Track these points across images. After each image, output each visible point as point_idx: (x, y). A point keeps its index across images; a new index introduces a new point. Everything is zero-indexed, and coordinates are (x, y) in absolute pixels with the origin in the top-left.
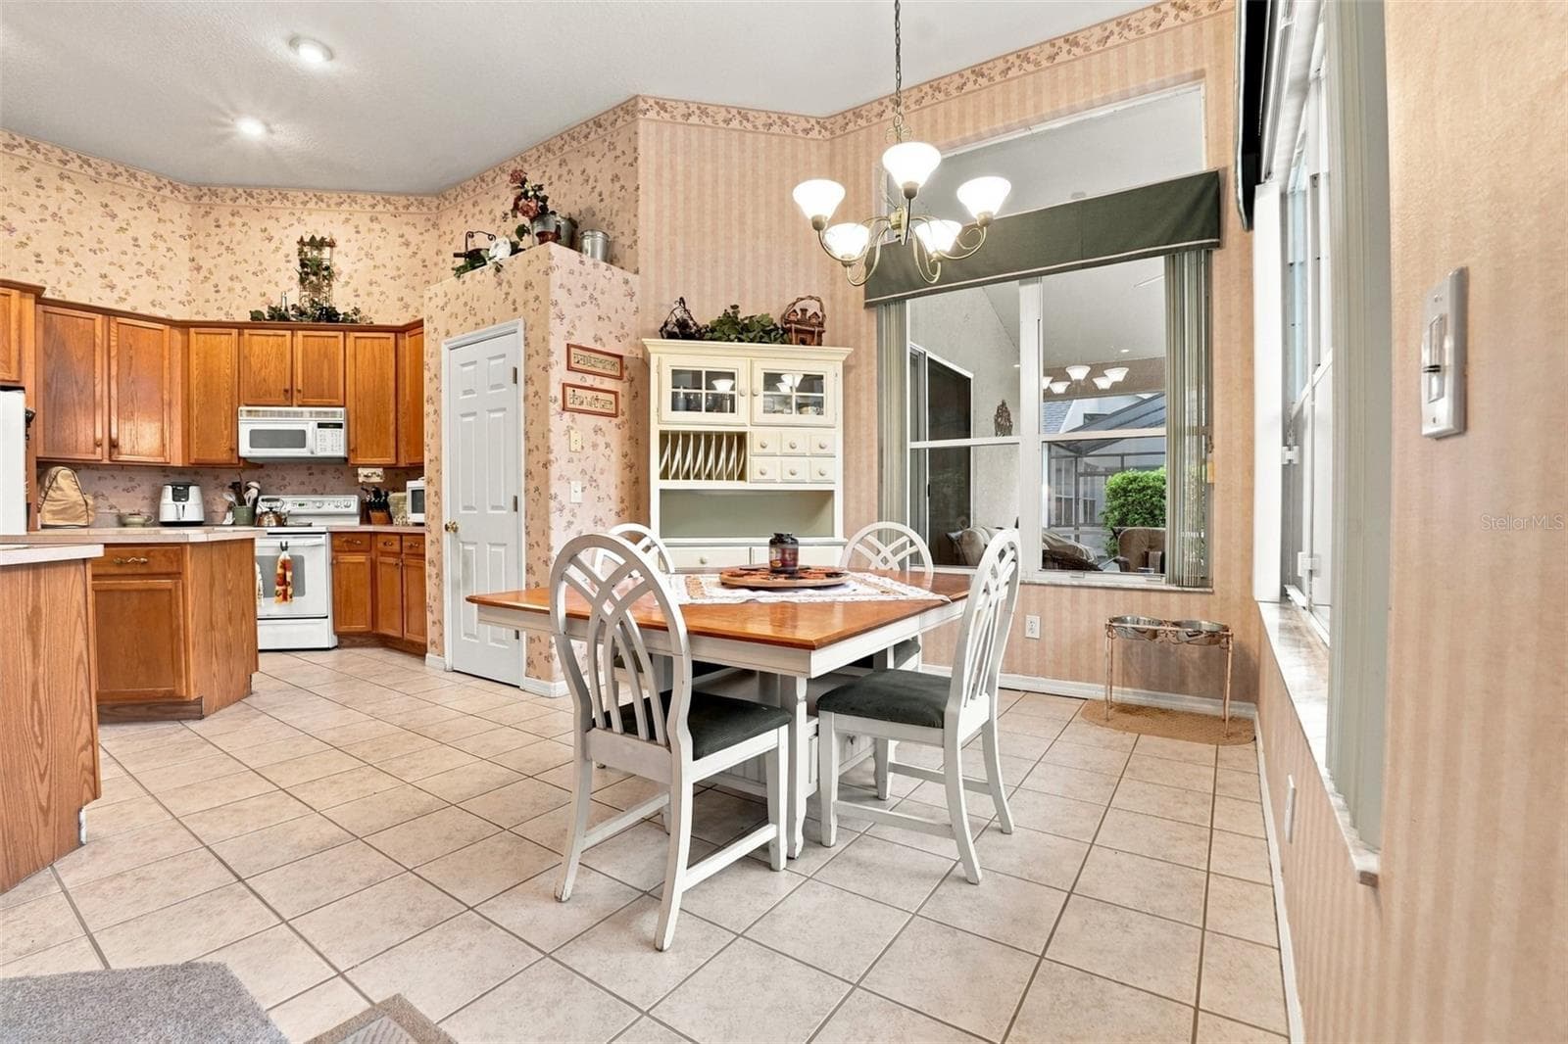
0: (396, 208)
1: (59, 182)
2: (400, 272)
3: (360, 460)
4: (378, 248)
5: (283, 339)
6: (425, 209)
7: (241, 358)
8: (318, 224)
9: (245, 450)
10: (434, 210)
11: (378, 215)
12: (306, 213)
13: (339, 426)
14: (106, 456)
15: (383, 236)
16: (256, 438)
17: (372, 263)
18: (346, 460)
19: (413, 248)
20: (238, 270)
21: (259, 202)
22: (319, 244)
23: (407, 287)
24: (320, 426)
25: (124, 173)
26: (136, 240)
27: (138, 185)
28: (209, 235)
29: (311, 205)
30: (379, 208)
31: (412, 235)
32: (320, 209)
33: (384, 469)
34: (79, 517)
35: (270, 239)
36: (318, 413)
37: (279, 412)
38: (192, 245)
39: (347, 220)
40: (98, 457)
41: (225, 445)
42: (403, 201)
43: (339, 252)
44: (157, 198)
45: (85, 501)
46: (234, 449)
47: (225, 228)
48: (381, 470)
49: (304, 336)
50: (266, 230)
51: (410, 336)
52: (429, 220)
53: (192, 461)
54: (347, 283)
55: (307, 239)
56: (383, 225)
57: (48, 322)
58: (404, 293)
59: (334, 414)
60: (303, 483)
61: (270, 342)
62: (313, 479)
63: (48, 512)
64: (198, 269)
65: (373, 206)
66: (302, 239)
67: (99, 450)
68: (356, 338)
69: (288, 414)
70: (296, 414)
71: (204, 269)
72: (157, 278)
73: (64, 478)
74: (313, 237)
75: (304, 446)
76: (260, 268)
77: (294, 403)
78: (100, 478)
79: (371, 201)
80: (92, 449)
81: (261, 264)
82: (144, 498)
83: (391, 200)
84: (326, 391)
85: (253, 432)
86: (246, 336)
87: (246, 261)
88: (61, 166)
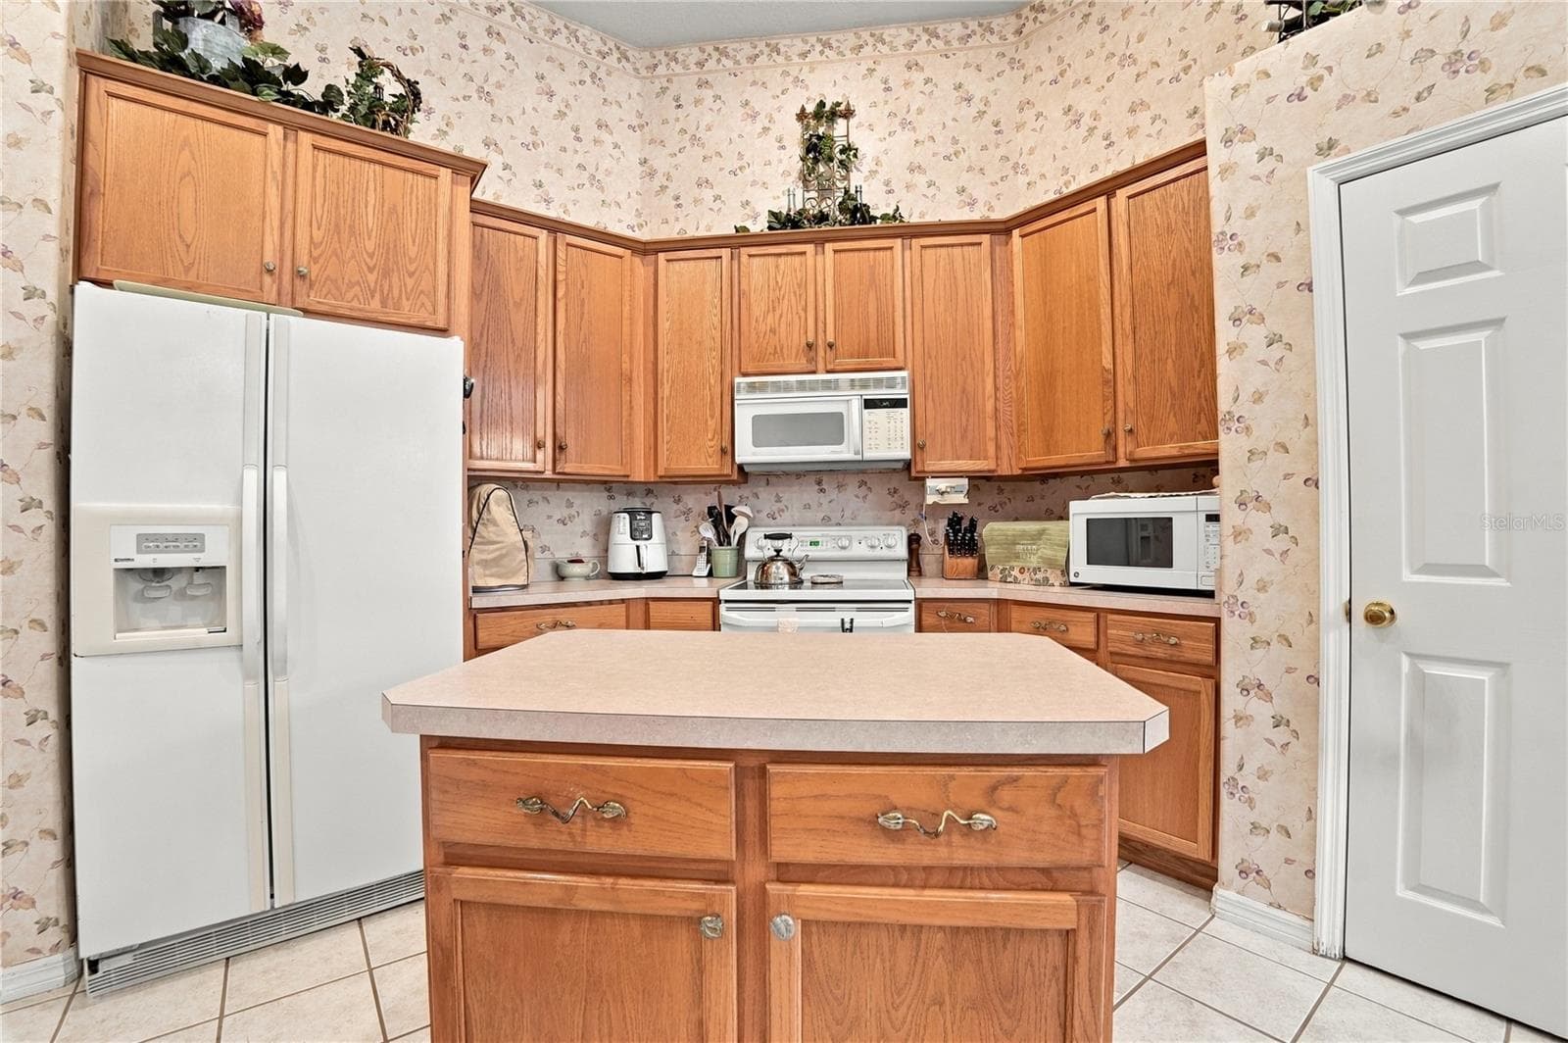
0: (947, 43)
1: (487, 41)
2: (959, 147)
3: (932, 465)
4: (920, 111)
5: (803, 258)
6: (995, 39)
7: (736, 298)
8: (827, 86)
9: (747, 452)
10: (1011, 38)
11: (917, 58)
12: (806, 69)
13: (899, 403)
14: (549, 466)
15: (927, 92)
16: (767, 429)
17: (913, 136)
18: (908, 465)
19: (977, 105)
20: (708, 171)
21: (737, 62)
22: (827, 114)
23: (970, 169)
24: (870, 404)
25: (564, 30)
26: (576, 130)
27: (579, 48)
28: (665, 122)
29: (815, 56)
30: (921, 45)
31: (977, 86)
32: (829, 61)
33: (970, 478)
34: (514, 573)
35: (754, 116)
36: (865, 384)
37: (801, 383)
38: (643, 141)
39: (871, 71)
40: (538, 467)
41: (711, 444)
42: (957, 29)
43: (860, 125)
44: (603, 69)
45: (525, 543)
46: (728, 450)
47: (689, 108)
48: (966, 481)
49: (835, 251)
50: (747, 103)
51: (1022, 236)
52: (1004, 55)
53: (661, 472)
54: (873, 173)
55: (810, 108)
56: (928, 73)
57: (478, 238)
58: (965, 179)
59: (891, 383)
60: (807, 507)
61: (782, 267)
62: (824, 499)
63: (478, 563)
64: (652, 174)
65: (910, 45)
66: (803, 109)
67: (540, 455)
68: (923, 247)
69: (813, 386)
70: (827, 385)
71: (659, 174)
72: (602, 189)
73: (498, 501)
74: (822, 104)
75: (840, 441)
76: (740, 163)
77: (821, 366)
78: (530, 502)
79: (906, 35)
80: (530, 455)
81: (740, 155)
82: (584, 534)
83: (940, 31)
84: (873, 344)
85: (757, 420)
86: (744, 259)
87: (719, 154)
88: (489, 15)
